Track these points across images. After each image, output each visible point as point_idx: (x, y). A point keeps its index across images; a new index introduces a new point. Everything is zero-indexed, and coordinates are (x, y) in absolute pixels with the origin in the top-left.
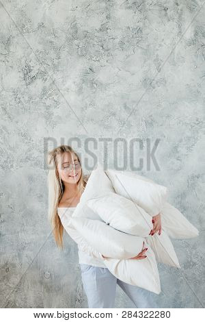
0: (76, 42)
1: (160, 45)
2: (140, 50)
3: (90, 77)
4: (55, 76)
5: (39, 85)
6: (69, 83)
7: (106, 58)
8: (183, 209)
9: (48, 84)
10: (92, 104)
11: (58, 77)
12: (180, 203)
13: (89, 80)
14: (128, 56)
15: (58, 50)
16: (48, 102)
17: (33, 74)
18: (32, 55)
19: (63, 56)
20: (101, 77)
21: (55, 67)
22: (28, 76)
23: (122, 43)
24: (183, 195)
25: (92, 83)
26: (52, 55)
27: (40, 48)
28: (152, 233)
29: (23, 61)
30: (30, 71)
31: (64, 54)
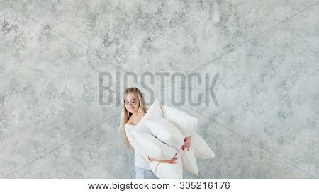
0: (140, 20)
1: (197, 25)
2: (182, 28)
3: (148, 44)
4: (125, 42)
5: (113, 47)
6: (134, 47)
7: (159, 32)
8: (205, 136)
9: (119, 47)
10: (148, 62)
11: (127, 42)
12: (204, 131)
13: (147, 46)
14: (174, 32)
15: (128, 25)
16: (119, 59)
17: (110, 40)
18: (111, 27)
19: (130, 29)
20: (156, 44)
21: (125, 36)
22: (107, 41)
23: (171, 23)
24: (206, 126)
25: (150, 48)
26: (124, 28)
27: (116, 22)
28: (183, 148)
29: (104, 30)
30: (109, 37)
31: (131, 28)
